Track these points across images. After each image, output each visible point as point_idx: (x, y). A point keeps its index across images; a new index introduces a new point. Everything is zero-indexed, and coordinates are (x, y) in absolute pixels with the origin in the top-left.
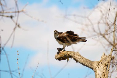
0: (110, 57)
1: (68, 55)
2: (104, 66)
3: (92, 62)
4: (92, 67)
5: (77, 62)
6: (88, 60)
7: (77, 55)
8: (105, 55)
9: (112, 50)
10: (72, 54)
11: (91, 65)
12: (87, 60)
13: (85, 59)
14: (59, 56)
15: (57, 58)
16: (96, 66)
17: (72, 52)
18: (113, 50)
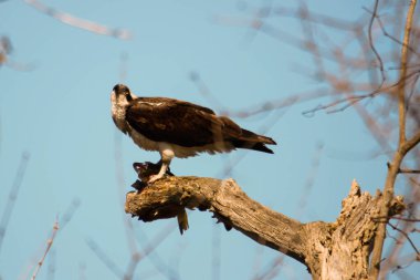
0: (383, 202)
1: (185, 194)
2: (357, 243)
3: (301, 226)
4: (299, 249)
5: (228, 228)
6: (278, 217)
7: (228, 194)
8: (359, 194)
9: (394, 169)
10: (206, 191)
11: (297, 240)
12: (276, 219)
13: (267, 213)
14: (143, 199)
15: (134, 207)
16: (319, 247)
17: (206, 181)
18: (399, 171)
